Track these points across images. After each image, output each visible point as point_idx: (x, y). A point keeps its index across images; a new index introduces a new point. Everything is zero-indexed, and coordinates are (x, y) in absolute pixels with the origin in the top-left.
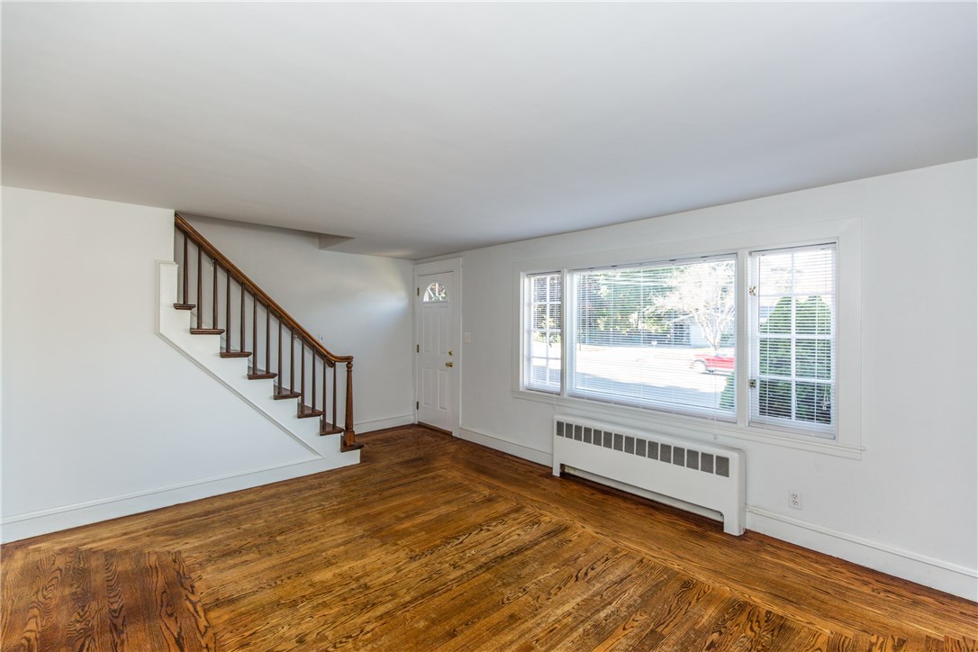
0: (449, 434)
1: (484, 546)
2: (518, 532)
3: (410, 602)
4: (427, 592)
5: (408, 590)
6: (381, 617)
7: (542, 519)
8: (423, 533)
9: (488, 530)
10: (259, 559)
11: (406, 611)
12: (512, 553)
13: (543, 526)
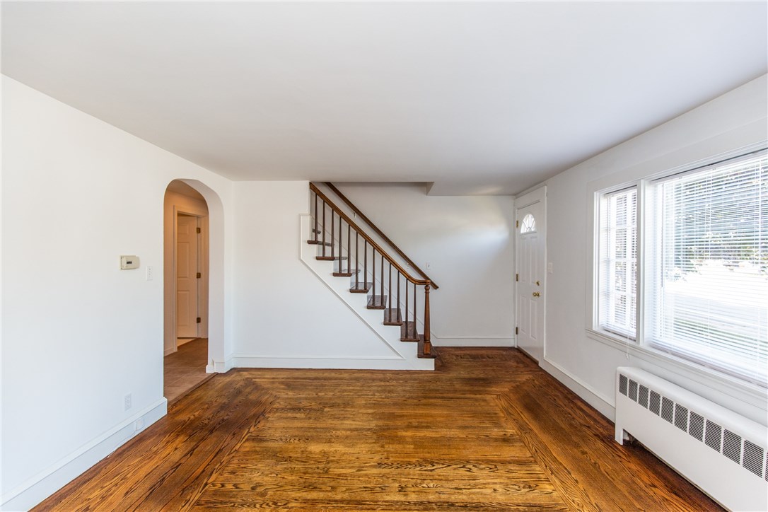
0: (536, 363)
1: (446, 484)
2: (497, 487)
3: (336, 501)
4: (356, 501)
5: (347, 490)
6: (306, 501)
7: (541, 486)
8: (412, 446)
9: (470, 470)
10: (304, 419)
11: (325, 507)
12: (466, 506)
13: (536, 493)
